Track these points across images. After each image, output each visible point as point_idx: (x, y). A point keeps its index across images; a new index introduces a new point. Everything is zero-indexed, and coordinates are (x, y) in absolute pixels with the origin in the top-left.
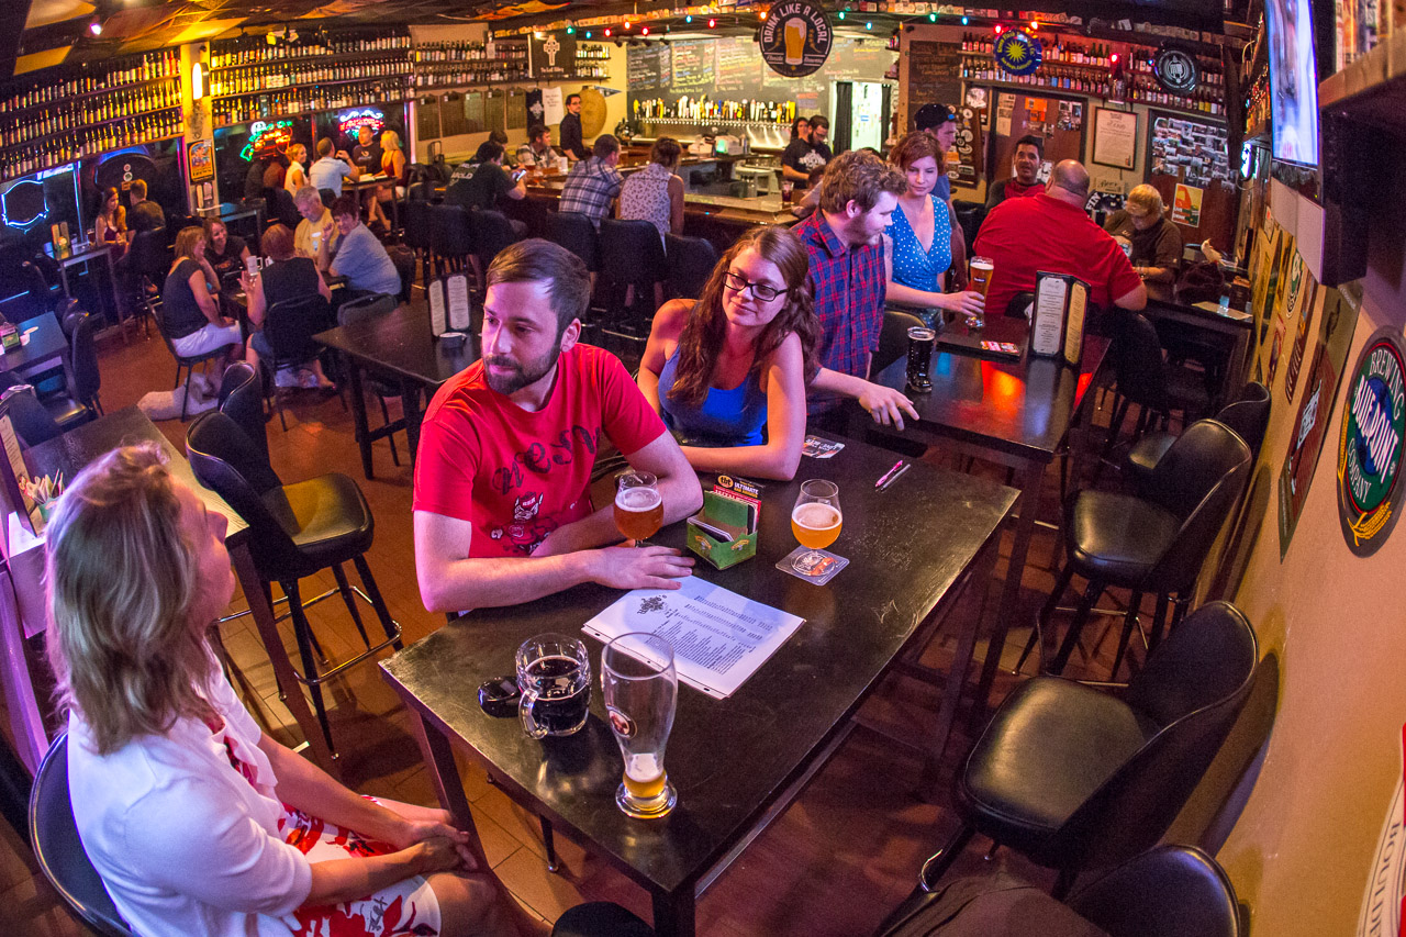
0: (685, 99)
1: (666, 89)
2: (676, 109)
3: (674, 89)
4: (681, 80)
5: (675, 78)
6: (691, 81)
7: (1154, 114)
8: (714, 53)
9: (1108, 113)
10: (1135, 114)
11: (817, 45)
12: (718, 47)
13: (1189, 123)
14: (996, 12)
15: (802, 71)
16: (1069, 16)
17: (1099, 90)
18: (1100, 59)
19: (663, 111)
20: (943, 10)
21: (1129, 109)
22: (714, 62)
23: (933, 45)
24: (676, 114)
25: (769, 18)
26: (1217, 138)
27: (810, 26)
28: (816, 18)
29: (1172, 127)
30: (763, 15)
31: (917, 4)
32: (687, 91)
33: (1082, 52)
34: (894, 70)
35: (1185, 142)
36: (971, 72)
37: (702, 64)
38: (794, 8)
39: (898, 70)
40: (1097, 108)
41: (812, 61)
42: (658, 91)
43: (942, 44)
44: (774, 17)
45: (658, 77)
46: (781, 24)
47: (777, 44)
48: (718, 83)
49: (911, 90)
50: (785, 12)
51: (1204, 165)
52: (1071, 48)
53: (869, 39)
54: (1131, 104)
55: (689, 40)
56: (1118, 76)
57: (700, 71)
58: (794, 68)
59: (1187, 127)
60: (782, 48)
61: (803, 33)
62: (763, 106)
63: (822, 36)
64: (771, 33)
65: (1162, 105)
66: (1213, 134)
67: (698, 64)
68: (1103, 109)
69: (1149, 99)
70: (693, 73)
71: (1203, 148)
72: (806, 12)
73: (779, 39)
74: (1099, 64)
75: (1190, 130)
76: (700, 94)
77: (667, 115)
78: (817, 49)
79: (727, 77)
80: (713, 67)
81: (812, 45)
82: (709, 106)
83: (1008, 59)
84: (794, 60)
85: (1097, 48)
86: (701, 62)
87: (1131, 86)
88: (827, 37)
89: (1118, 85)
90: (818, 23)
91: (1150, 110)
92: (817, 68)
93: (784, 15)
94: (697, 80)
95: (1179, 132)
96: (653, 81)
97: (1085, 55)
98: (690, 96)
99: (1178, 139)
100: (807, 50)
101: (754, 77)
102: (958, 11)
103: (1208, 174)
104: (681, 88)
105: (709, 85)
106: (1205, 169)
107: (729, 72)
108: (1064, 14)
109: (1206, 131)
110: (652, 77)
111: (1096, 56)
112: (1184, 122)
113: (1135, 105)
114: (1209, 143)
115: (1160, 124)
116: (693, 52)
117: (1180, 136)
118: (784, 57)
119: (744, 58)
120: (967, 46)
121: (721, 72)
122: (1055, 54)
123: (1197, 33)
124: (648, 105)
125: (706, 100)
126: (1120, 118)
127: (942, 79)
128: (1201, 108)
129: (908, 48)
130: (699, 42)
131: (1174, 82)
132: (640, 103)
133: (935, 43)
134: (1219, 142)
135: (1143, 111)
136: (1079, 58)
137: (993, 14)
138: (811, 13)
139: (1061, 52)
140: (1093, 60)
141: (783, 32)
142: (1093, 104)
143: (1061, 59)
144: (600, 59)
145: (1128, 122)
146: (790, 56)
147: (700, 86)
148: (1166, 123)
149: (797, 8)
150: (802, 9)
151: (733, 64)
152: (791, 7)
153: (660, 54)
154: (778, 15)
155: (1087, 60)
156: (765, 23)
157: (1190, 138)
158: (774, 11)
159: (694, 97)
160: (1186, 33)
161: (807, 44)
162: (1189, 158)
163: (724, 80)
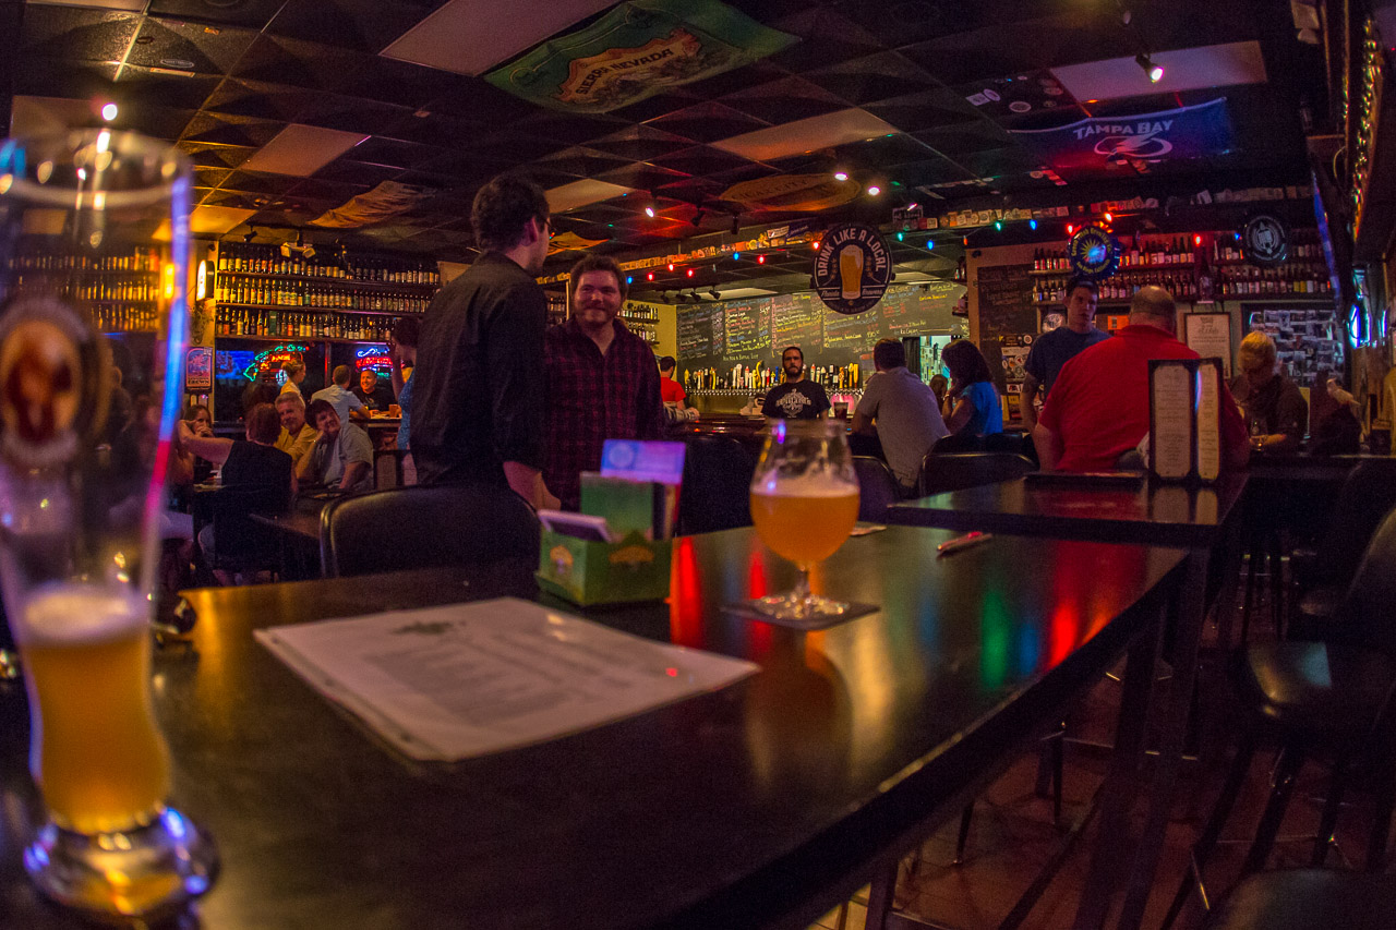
0: (739, 367)
1: (719, 357)
2: (730, 378)
3: (727, 356)
4: (735, 345)
5: (729, 344)
6: (746, 346)
7: (1247, 310)
8: (770, 313)
9: (1197, 318)
10: (1228, 314)
11: (875, 273)
12: (774, 306)
13: (1286, 312)
14: (1066, 208)
15: (862, 305)
16: (1144, 200)
17: (1186, 292)
18: (1183, 255)
19: (715, 381)
20: (1009, 216)
21: (1220, 309)
22: (770, 323)
23: (1002, 269)
24: (730, 384)
25: (822, 247)
26: (1317, 322)
27: (867, 252)
28: (872, 243)
29: (1268, 320)
30: (816, 245)
31: (980, 213)
32: (741, 358)
33: (1164, 251)
34: (963, 305)
35: (1284, 335)
36: (1046, 293)
37: (757, 326)
38: (849, 234)
39: (966, 304)
40: (1186, 315)
41: (871, 292)
42: (711, 360)
43: (1013, 268)
44: (828, 247)
45: (711, 343)
46: (836, 254)
47: (833, 277)
48: (774, 347)
49: (982, 325)
50: (839, 239)
51: (1308, 358)
52: (1151, 249)
53: (935, 285)
54: (1222, 303)
55: (742, 299)
56: (1205, 271)
57: (756, 335)
58: (851, 304)
59: (1284, 317)
60: (838, 282)
61: (859, 262)
62: (823, 370)
63: (880, 263)
64: (825, 265)
65: (1254, 296)
66: (1313, 319)
67: (753, 327)
68: (1193, 314)
69: (1240, 291)
70: (748, 337)
71: (1305, 338)
72: (862, 237)
73: (834, 271)
74: (1182, 261)
75: (1288, 320)
76: (756, 361)
77: (720, 386)
78: (876, 280)
79: (784, 340)
80: (769, 330)
81: (871, 275)
82: (764, 374)
83: (1083, 263)
84: (851, 294)
85: (1178, 240)
86: (756, 324)
87: (1220, 280)
88: (886, 264)
89: (1206, 282)
90: (876, 248)
91: (1242, 305)
92: (877, 300)
93: (838, 243)
94: (752, 345)
95: (1276, 325)
96: (705, 347)
97: (1167, 254)
98: (744, 363)
99: (1276, 334)
100: (865, 280)
101: (814, 338)
102: (1025, 214)
103: (1313, 368)
104: (736, 354)
105: (766, 350)
106: (1309, 362)
107: (786, 335)
108: (1139, 198)
109: (1305, 317)
110: (704, 343)
111: (1178, 253)
112: (1280, 311)
113: (1226, 303)
114: (1310, 330)
115: (1255, 320)
116: (748, 314)
117: (1278, 329)
118: (840, 291)
119: (802, 317)
120: (1039, 264)
121: (778, 334)
122: (1135, 259)
123: (1280, 190)
124: (700, 375)
125: (762, 367)
126: (1211, 321)
127: (1016, 308)
128: (1296, 289)
129: (976, 277)
130: (751, 302)
131: (1264, 253)
132: (691, 372)
133: (1005, 266)
134: (1319, 327)
135: (1234, 307)
136: (1159, 259)
137: (1062, 211)
138: (867, 238)
139: (1141, 254)
140: (1175, 257)
141: (838, 263)
142: (1180, 311)
143: (1142, 262)
144: (648, 321)
145: (1221, 322)
146: (846, 290)
147: (755, 352)
148: (1261, 317)
149: (852, 234)
150: (857, 233)
151: (791, 325)
152: (845, 232)
153: (713, 317)
154: (833, 244)
155: (1169, 258)
156: (817, 254)
157: (1289, 329)
158: (827, 240)
159: (749, 365)
160: (1270, 193)
161: (865, 273)
162: (1291, 353)
163: (781, 344)
